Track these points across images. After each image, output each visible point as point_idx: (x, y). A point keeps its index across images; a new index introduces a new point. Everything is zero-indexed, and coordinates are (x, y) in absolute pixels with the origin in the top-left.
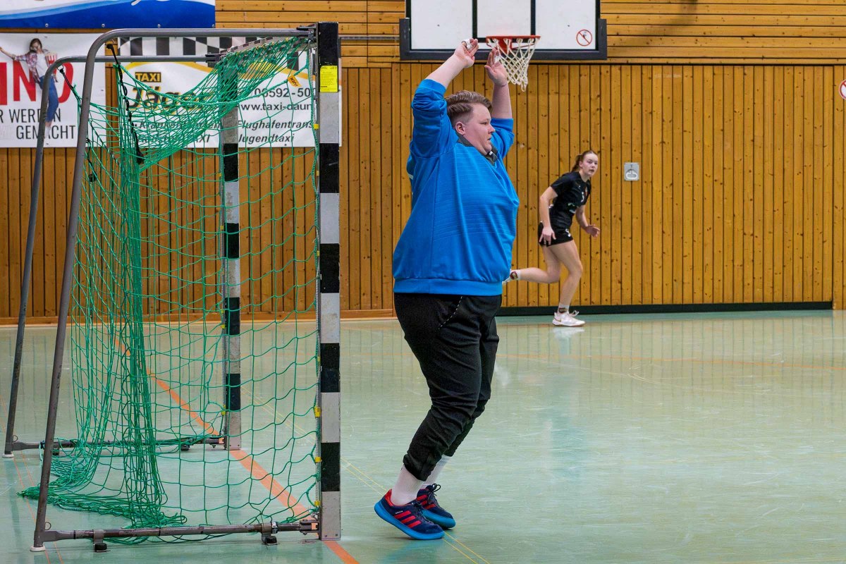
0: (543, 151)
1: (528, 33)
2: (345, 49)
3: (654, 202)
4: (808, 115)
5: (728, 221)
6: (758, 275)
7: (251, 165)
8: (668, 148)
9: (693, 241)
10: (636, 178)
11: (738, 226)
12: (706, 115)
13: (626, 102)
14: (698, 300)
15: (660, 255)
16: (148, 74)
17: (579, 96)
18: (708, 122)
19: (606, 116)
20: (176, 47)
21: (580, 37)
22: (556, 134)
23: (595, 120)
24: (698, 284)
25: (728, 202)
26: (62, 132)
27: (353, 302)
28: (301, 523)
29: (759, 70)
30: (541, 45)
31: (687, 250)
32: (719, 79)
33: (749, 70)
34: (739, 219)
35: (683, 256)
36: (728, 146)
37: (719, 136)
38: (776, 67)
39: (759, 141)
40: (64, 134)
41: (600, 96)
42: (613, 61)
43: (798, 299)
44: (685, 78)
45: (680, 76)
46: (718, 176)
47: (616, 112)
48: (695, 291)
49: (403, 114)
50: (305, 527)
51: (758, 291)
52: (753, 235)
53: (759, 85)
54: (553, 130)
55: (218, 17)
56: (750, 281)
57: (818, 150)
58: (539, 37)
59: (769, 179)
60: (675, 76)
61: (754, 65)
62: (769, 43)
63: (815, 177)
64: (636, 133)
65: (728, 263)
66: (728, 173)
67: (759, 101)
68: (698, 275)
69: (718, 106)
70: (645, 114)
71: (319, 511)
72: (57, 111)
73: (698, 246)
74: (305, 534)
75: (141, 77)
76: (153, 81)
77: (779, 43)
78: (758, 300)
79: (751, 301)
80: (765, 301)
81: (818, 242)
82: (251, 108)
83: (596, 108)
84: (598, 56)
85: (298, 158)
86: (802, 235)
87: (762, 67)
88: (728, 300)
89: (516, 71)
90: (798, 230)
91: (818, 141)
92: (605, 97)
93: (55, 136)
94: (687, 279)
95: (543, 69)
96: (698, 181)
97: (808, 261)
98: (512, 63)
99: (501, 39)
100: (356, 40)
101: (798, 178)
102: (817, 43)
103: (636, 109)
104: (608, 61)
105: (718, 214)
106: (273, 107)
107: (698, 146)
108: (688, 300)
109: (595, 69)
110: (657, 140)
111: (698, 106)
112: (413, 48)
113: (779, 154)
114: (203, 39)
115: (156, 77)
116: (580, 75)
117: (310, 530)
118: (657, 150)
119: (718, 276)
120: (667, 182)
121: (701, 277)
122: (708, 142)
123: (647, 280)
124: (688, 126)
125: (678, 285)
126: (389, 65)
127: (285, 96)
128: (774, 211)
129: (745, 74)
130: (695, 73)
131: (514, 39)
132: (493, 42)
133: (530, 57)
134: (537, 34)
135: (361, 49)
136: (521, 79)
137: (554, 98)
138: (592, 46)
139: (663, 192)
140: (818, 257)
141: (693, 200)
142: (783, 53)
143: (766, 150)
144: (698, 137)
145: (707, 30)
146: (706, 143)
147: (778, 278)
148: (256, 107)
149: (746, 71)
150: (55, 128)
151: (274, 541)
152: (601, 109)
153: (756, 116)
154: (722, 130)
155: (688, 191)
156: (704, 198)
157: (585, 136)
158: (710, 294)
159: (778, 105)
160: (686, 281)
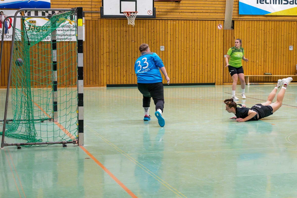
0: (139, 43)
1: (135, 11)
2: (86, 15)
3: (168, 56)
4: (209, 34)
5: (188, 61)
6: (196, 76)
7: (60, 46)
8: (172, 42)
9: (179, 67)
10: (164, 50)
11: (190, 63)
12: (182, 33)
13: (161, 30)
14: (180, 82)
16: (32, 21)
17: (148, 28)
18: (183, 35)
19: (155, 33)
20: (40, 14)
21: (149, 12)
23: (153, 34)
24: (180, 78)
25: (188, 57)
26: (9, 37)
27: (88, 83)
28: (73, 141)
29: (196, 21)
30: (138, 14)
31: (177, 69)
32: (185, 24)
33: (194, 21)
34: (190, 61)
35: (176, 71)
36: (188, 42)
37: (185, 39)
38: (201, 21)
39: (196, 40)
40: (10, 37)
41: (154, 28)
42: (157, 19)
43: (206, 82)
44: (177, 24)
45: (175, 23)
46: (185, 50)
47: (158, 32)
48: (179, 80)
49: (101, 32)
50: (74, 142)
51: (196, 80)
52: (194, 65)
53: (196, 25)
54: (142, 37)
55: (51, 6)
56: (194, 78)
57: (212, 43)
58: (138, 12)
59: (198, 50)
60: (174, 23)
61: (195, 20)
62: (199, 14)
63: (211, 50)
64: (164, 38)
65: (188, 73)
66: (188, 49)
67: (196, 30)
68: (180, 76)
69: (185, 31)
70: (166, 33)
71: (78, 138)
72: (8, 31)
73: (180, 68)
74: (74, 144)
75: (31, 22)
76: (34, 23)
77: (201, 14)
78: (196, 82)
79: (194, 83)
80: (198, 83)
81: (211, 67)
82: (60, 30)
83: (153, 31)
84: (153, 17)
85: (73, 44)
86: (207, 65)
87: (197, 21)
88: (188, 83)
89: (131, 21)
90: (206, 64)
91: (212, 40)
92: (155, 28)
93: (7, 38)
94: (177, 77)
95: (139, 21)
96: (180, 51)
97: (209, 72)
98: (130, 19)
99: (127, 13)
100: (88, 12)
101: (206, 50)
102: (211, 14)
103: (164, 32)
104: (156, 19)
105: (185, 59)
106: (66, 30)
107: (180, 42)
108: (177, 83)
109: (153, 21)
110: (169, 40)
111: (180, 31)
112: (104, 15)
113: (201, 44)
114: (47, 12)
115: (35, 22)
116: (149, 22)
117: (76, 143)
118: (169, 42)
119: (185, 76)
120: (172, 51)
122: (183, 40)
124: (177, 36)
125: (174, 79)
126: (97, 19)
127: (69, 27)
128: (200, 59)
129: (192, 22)
130: (179, 22)
131: (131, 13)
132: (125, 13)
133: (135, 17)
134: (137, 11)
135: (90, 15)
136: (133, 23)
137: (142, 29)
138: (152, 15)
139: (170, 54)
140: (211, 71)
141: (179, 56)
142: (203, 17)
143: (198, 43)
144: (180, 39)
145: (183, 11)
146: (182, 41)
147: (201, 77)
148: (61, 30)
149: (193, 22)
150: (7, 36)
151: (66, 146)
153: (195, 34)
154: (186, 37)
155: (177, 53)
156: (181, 55)
157: (150, 39)
158: (183, 81)
159: (201, 31)
160: (176, 77)
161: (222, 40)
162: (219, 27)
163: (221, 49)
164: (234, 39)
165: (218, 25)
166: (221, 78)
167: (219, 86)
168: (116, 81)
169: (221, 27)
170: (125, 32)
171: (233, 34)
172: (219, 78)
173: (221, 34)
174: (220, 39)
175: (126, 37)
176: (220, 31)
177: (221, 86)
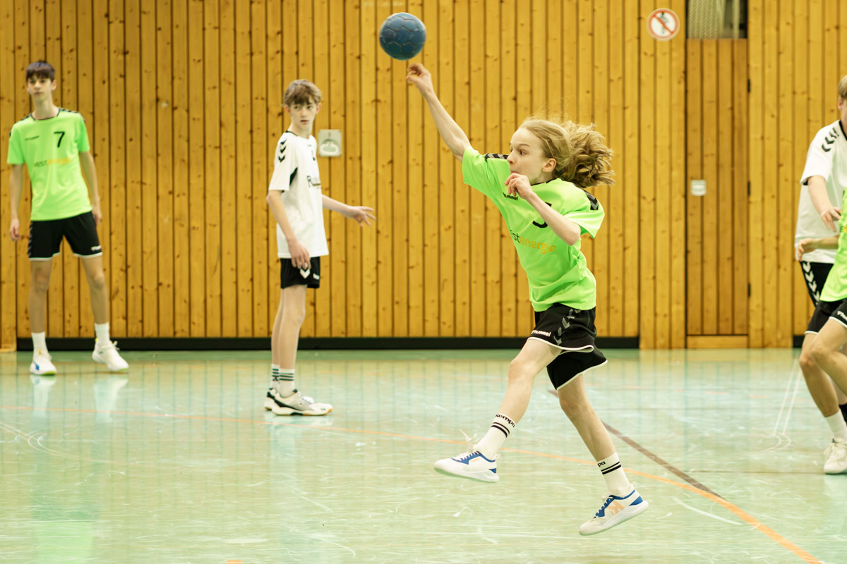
0: (196, 113)
3: (364, 188)
4: (601, 64)
5: (478, 216)
8: (384, 110)
9: (424, 245)
10: (336, 152)
12: (443, 60)
13: (320, 41)
14: (431, 332)
15: (374, 265)
17: (251, 32)
18: (446, 71)
19: (290, 60)
22: (215, 88)
23: (274, 66)
24: (431, 309)
31: (415, 258)
32: (461, 10)
35: (409, 268)
36: (477, 107)
39: (524, 100)
41: (281, 32)
45: (403, 4)
47: (305, 55)
48: (427, 318)
51: (525, 320)
53: (524, 18)
54: (212, 80)
56: (512, 305)
57: (616, 114)
64: (337, 86)
65: (477, 277)
67: (524, 40)
68: (431, 295)
69: (461, 47)
70: (350, 60)
73: (431, 253)
79: (513, 334)
81: (616, 249)
83: (275, 50)
88: (478, 333)
91: (616, 101)
92: (289, 34)
94: (415, 301)
96: (431, 157)
103: (336, 53)
105: (462, 205)
108: (416, 332)
110: (368, 96)
111: (430, 48)
118: (368, 111)
119: (462, 297)
120: (384, 159)
121: (436, 298)
123: (354, 301)
125: (400, 311)
137: (211, 36)
139: (377, 174)
140: (616, 272)
141: (424, 186)
152: (282, 53)
153: (520, 64)
154: (469, 83)
155: (415, 173)
156: (439, 183)
157: (259, 90)
158: (450, 323)
159: (554, 48)
160: (412, 304)
161: (678, 99)
162: (656, 26)
163: (670, 147)
164: (749, 90)
165: (654, 16)
166: (674, 308)
167: (659, 353)
168: (67, 317)
169: (671, 24)
170: (121, 57)
171: (740, 66)
172: (662, 308)
173: (669, 66)
174: (667, 91)
175: (121, 80)
176: (663, 50)
177: (675, 352)
